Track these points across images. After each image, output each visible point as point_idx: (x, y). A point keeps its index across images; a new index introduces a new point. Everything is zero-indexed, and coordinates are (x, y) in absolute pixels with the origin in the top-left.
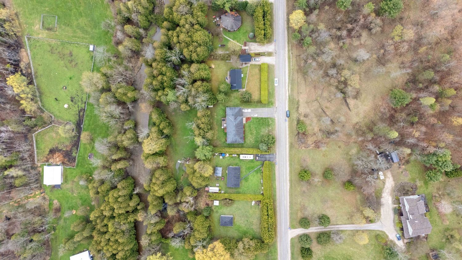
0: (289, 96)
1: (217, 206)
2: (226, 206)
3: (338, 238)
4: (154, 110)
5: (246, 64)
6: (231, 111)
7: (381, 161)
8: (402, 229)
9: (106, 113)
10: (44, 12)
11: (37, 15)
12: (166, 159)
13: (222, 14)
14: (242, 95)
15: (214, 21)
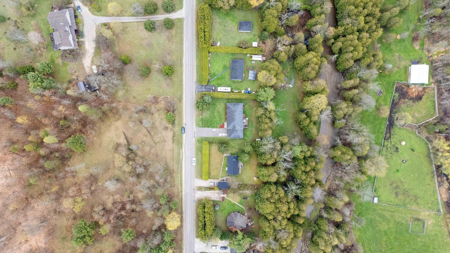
0: (182, 148)
1: (254, 41)
2: (245, 41)
3: (137, 9)
4: (314, 137)
5: (223, 180)
6: (238, 134)
7: (95, 83)
8: (76, 17)
9: (363, 136)
10: (422, 237)
11: (430, 234)
12: (304, 89)
13: (245, 229)
14: (227, 150)
15: (253, 222)
